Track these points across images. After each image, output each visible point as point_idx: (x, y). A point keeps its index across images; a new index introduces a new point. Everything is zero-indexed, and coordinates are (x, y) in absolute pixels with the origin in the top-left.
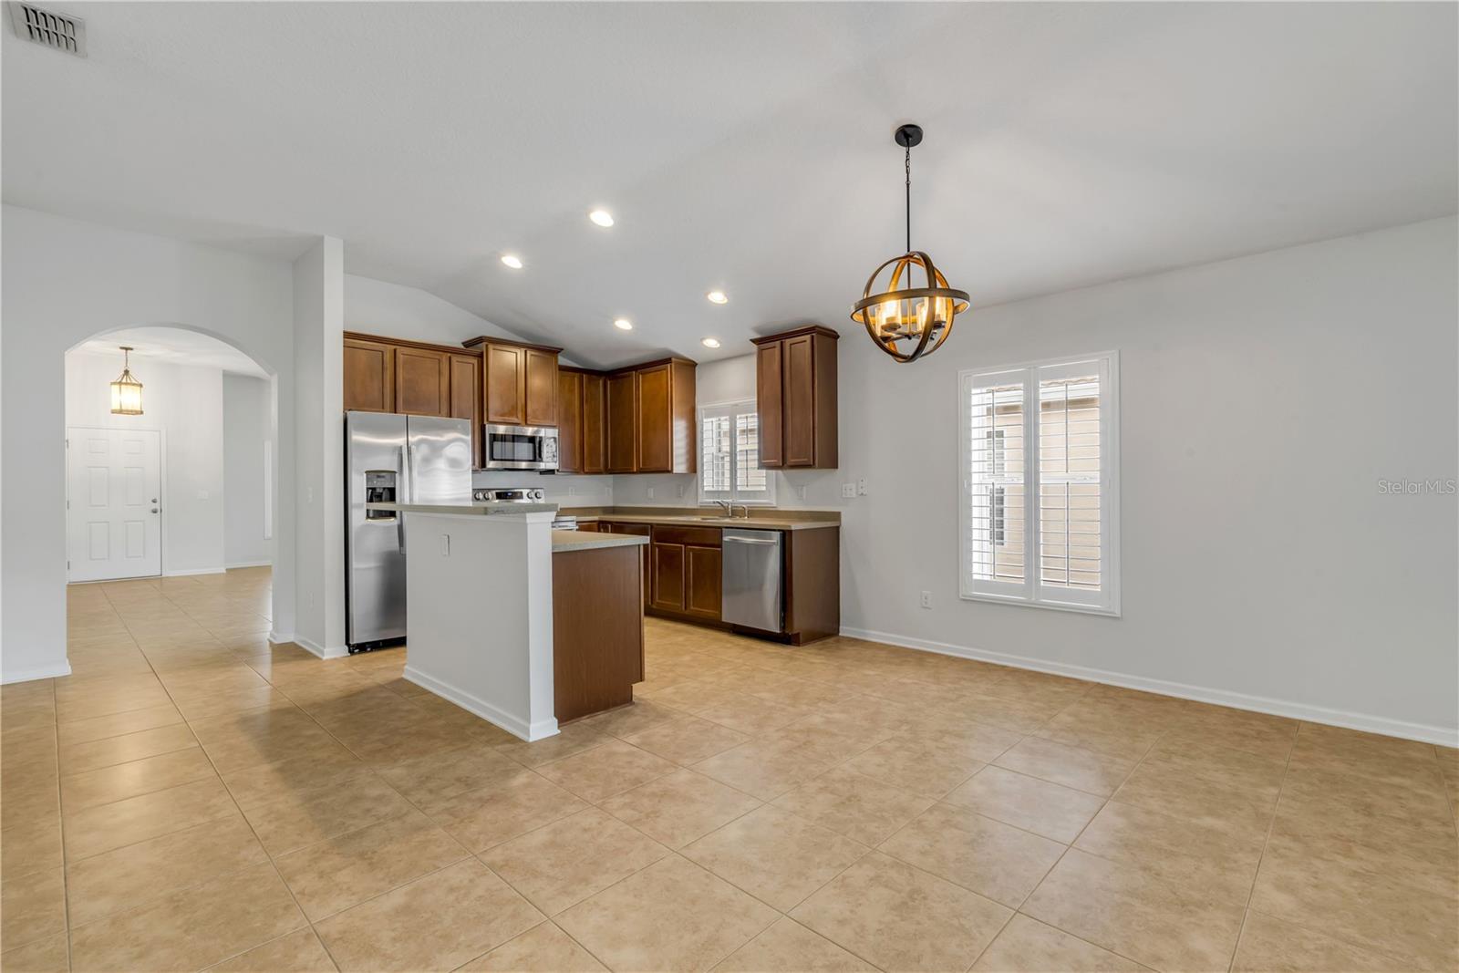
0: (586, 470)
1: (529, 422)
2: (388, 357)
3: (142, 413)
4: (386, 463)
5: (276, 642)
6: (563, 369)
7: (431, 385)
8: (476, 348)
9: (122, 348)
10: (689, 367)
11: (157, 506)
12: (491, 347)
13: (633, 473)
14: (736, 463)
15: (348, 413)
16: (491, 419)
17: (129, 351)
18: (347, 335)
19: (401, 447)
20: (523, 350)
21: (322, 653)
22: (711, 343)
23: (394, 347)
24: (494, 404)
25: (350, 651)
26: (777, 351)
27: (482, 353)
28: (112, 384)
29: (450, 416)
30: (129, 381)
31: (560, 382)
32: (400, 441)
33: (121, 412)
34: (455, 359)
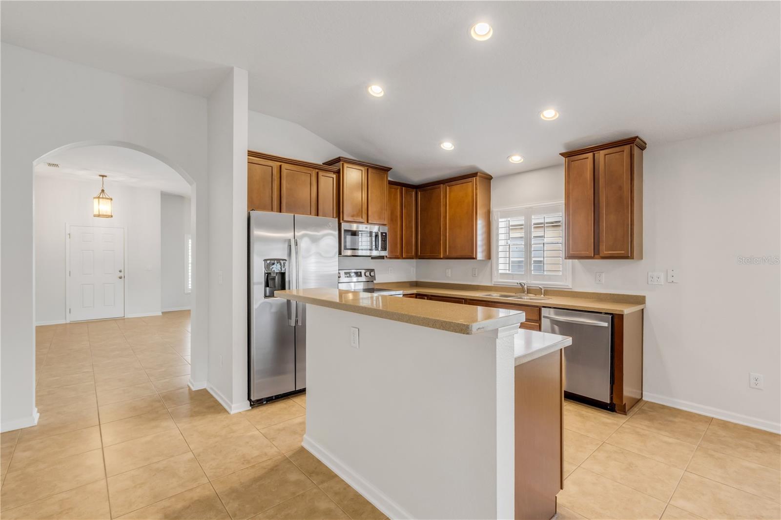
0: (403, 257)
1: (370, 222)
2: (275, 171)
3: (112, 216)
4: (279, 252)
5: (194, 389)
6: (391, 183)
7: (305, 193)
8: (335, 166)
9: (100, 176)
10: (488, 178)
11: (122, 274)
12: (346, 165)
13: (441, 259)
14: (530, 252)
15: (251, 212)
16: (345, 219)
17: (104, 178)
18: (251, 154)
19: (290, 240)
20: (366, 168)
21: (230, 407)
22: (516, 159)
23: (280, 164)
24: (347, 208)
25: (251, 405)
26: (590, 160)
27: (340, 170)
28: (95, 198)
29: (318, 215)
30: (104, 197)
31: (390, 192)
32: (289, 235)
33: (99, 216)
34: (321, 173)
